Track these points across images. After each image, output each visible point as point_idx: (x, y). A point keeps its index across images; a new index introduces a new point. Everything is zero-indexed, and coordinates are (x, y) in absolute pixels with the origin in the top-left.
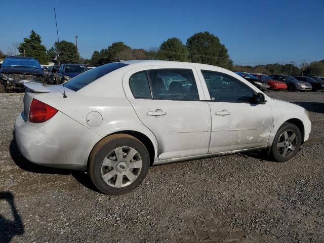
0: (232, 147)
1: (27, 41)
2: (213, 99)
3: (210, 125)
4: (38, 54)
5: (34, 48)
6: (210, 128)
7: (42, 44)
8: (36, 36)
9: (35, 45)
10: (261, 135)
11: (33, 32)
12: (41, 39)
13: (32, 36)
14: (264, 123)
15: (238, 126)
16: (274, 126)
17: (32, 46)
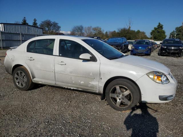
0: (69, 85)
1: (155, 29)
2: (60, 55)
3: (54, 69)
4: (160, 35)
5: (158, 32)
6: (54, 70)
7: (163, 29)
8: (161, 25)
9: (159, 30)
10: (90, 83)
11: (159, 23)
12: (163, 27)
13: (158, 26)
14: (91, 74)
15: (71, 72)
16: (101, 79)
17: (158, 31)
